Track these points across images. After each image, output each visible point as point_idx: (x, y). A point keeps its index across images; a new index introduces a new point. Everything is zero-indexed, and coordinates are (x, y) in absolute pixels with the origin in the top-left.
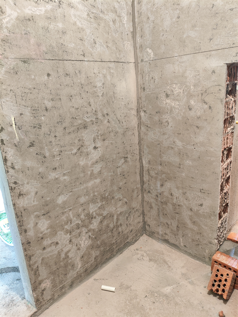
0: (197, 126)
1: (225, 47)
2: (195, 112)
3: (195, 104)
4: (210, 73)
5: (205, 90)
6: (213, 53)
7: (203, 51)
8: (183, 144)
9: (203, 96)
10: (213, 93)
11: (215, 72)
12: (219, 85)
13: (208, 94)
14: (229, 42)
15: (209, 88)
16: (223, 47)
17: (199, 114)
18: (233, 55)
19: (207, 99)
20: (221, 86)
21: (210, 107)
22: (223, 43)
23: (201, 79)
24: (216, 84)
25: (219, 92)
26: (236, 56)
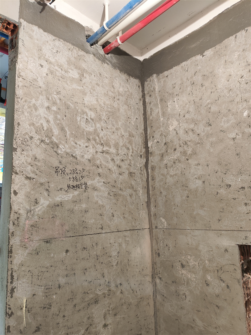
0: (217, 305)
1: (234, 229)
2: (213, 288)
3: (212, 280)
4: (223, 250)
5: (220, 267)
6: (223, 232)
7: (214, 229)
8: (204, 325)
9: (219, 273)
10: (229, 272)
11: (227, 251)
12: (233, 265)
13: (224, 272)
14: (237, 226)
15: (224, 266)
16: (232, 229)
17: (217, 292)
18: (243, 238)
19: (223, 277)
20: (235, 265)
21: (228, 287)
22: (231, 226)
23: (215, 255)
24: (231, 263)
25: (235, 271)
26: (246, 239)
